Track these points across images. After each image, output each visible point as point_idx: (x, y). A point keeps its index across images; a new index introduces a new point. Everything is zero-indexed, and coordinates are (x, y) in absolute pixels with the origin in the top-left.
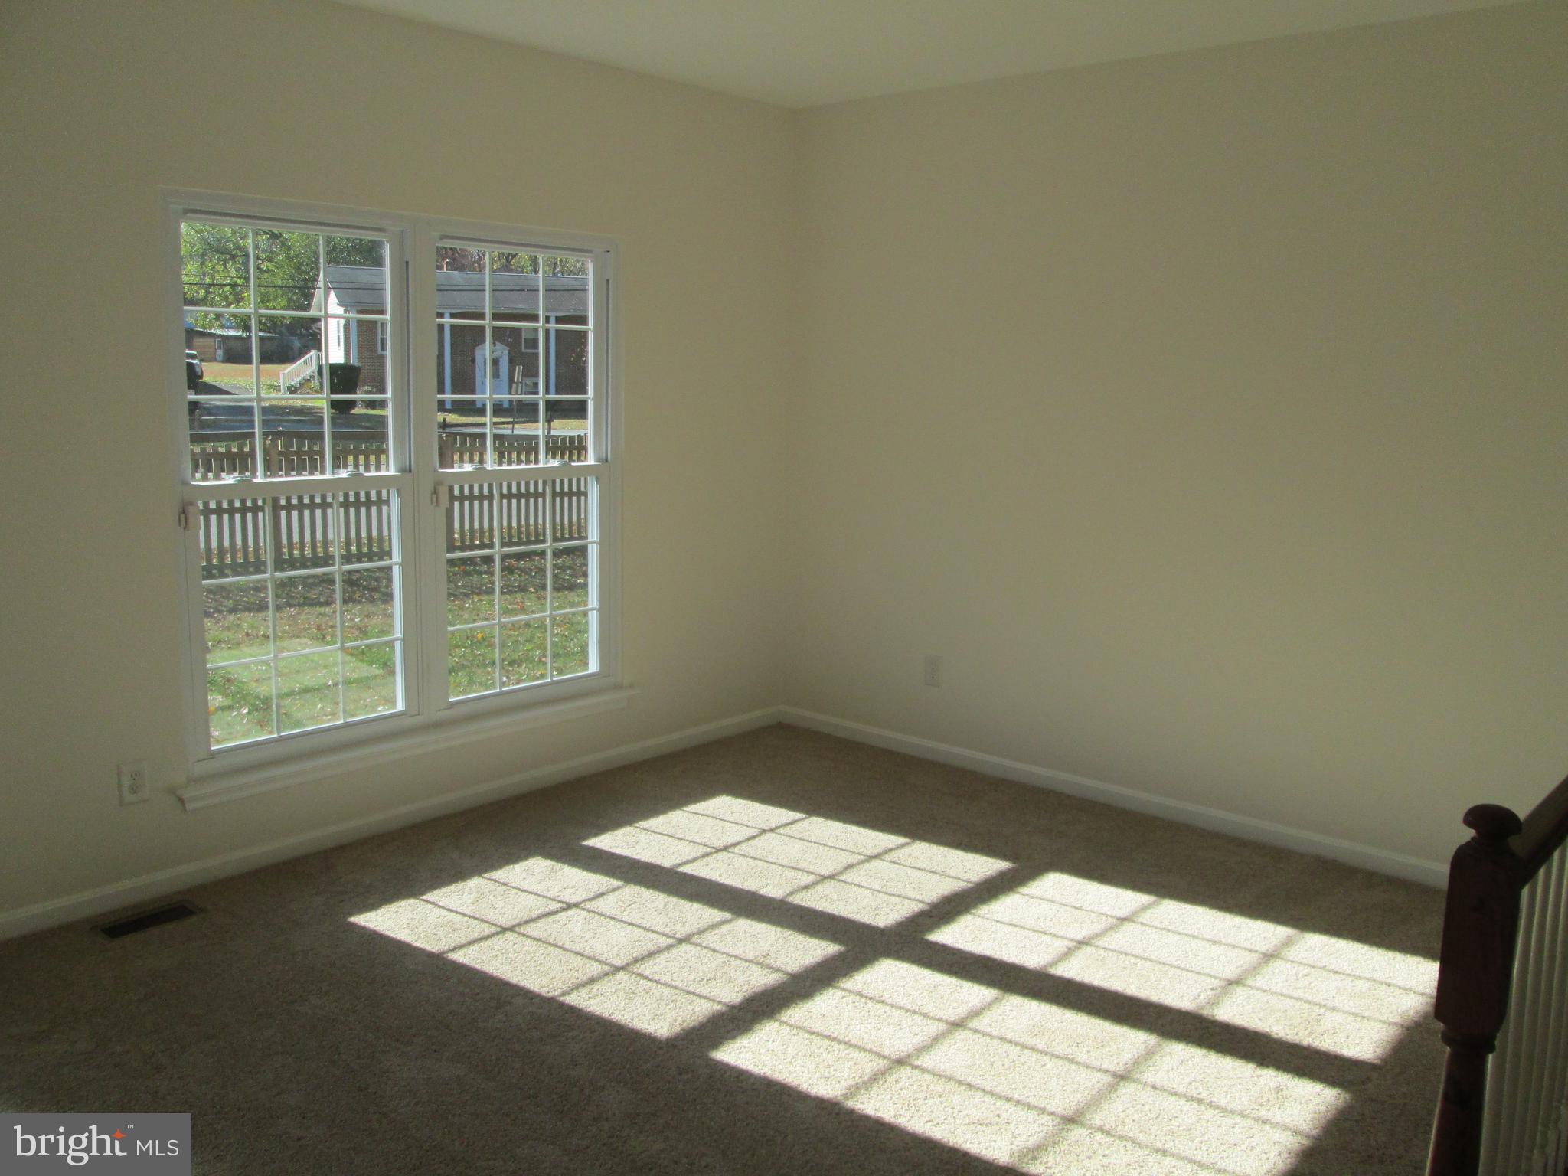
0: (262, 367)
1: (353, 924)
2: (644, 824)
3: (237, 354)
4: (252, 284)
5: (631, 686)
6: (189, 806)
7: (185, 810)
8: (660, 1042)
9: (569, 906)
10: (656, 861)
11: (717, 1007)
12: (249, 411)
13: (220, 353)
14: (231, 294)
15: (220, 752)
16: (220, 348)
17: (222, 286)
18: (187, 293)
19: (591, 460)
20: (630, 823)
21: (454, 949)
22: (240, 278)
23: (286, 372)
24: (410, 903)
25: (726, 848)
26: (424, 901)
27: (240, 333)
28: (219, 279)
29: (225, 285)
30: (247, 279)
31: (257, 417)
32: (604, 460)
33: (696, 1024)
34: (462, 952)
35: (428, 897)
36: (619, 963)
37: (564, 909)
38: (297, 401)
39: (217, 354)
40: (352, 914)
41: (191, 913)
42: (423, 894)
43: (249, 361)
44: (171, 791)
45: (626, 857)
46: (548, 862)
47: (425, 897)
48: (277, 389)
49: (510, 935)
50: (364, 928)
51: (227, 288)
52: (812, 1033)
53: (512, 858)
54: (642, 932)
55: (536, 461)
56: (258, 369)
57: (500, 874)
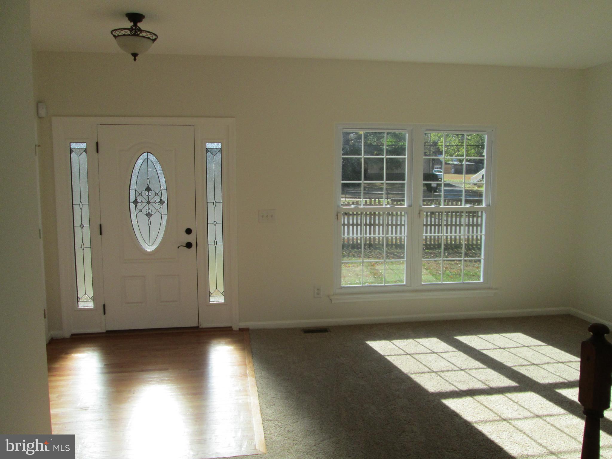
0: (466, 175)
1: (366, 343)
2: (481, 336)
3: (458, 171)
4: (465, 144)
5: (496, 289)
6: (333, 302)
7: (332, 302)
8: (429, 393)
9: (434, 353)
10: (475, 347)
11: (456, 389)
12: (461, 191)
13: (453, 170)
14: (456, 149)
15: (344, 287)
16: (453, 168)
17: (453, 146)
18: (441, 149)
19: (484, 206)
20: (476, 334)
21: (388, 356)
22: (459, 143)
23: (473, 177)
24: (387, 341)
25: (504, 349)
26: (392, 343)
27: (458, 163)
28: (452, 144)
29: (454, 146)
30: (462, 143)
31: (463, 194)
32: (488, 206)
33: (445, 391)
34: (390, 357)
35: (394, 341)
36: (435, 370)
37: (431, 353)
38: (475, 188)
39: (452, 170)
40: (367, 341)
41: (328, 332)
42: (391, 340)
43: (462, 173)
44: (329, 296)
45: (466, 344)
46: (438, 340)
47: (392, 341)
48: (469, 184)
49: (408, 356)
50: (368, 345)
51: (455, 147)
52: (481, 404)
53: (427, 336)
54: (451, 364)
55: (461, 205)
56: (465, 176)
57: (419, 340)
